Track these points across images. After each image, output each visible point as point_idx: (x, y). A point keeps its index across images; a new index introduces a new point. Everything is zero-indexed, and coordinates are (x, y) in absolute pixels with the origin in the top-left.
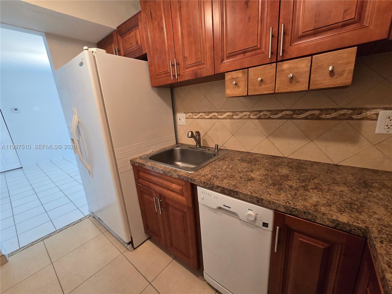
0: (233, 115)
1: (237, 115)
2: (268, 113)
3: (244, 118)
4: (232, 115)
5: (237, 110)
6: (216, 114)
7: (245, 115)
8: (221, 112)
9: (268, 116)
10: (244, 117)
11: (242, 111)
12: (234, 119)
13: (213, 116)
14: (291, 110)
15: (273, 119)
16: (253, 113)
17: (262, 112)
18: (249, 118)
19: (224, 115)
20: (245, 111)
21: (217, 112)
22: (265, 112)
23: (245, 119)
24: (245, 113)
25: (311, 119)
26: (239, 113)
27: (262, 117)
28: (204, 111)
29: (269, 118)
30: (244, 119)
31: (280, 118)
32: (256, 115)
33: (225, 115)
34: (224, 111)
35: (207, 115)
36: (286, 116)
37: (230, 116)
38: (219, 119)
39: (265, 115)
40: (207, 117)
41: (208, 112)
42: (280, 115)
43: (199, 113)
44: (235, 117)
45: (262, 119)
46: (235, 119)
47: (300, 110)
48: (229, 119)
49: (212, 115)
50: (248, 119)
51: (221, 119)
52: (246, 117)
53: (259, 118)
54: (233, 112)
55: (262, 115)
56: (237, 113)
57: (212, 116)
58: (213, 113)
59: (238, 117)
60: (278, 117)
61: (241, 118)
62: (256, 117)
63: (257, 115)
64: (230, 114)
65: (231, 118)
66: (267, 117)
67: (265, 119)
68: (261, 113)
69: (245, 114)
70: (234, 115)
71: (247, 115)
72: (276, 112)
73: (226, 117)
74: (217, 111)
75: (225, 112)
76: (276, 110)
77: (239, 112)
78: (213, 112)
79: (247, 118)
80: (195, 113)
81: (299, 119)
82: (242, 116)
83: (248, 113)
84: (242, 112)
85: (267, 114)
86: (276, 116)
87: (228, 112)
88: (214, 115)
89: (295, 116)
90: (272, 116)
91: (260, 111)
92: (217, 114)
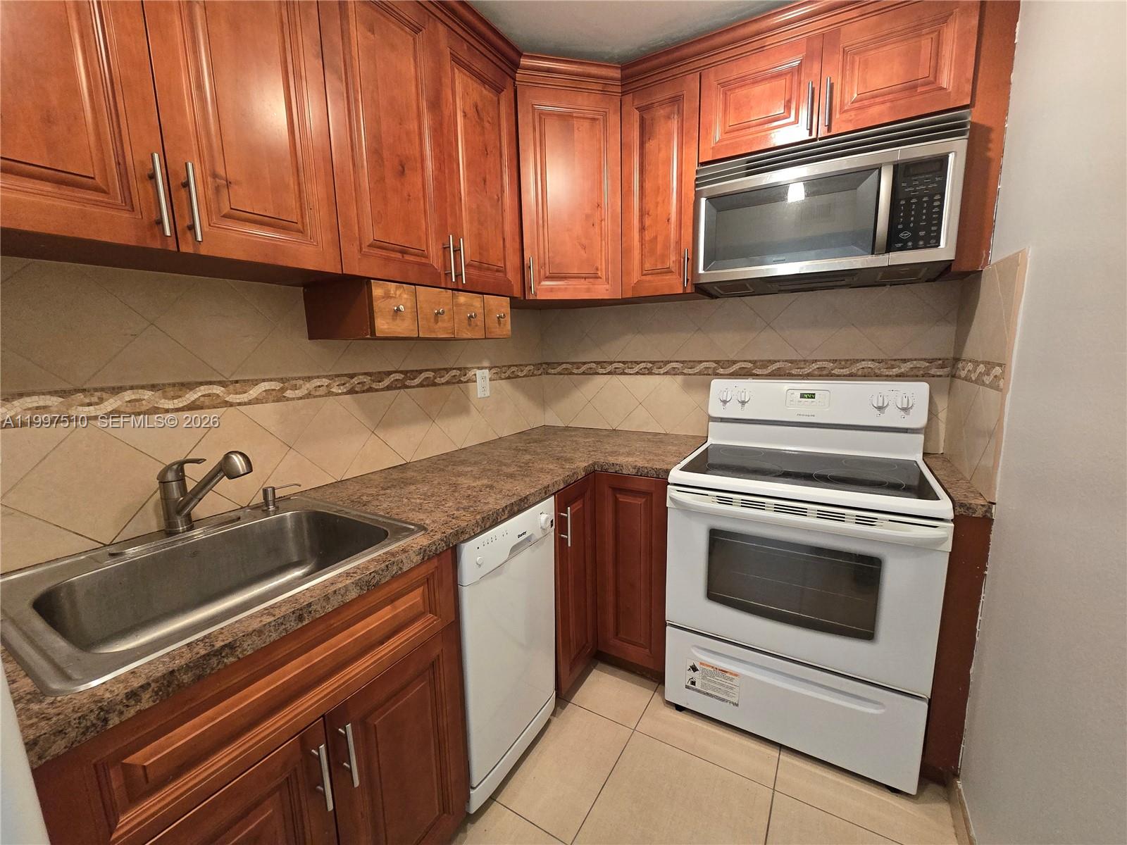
0: (283, 390)
1: (295, 388)
2: (367, 379)
3: (317, 393)
4: (282, 388)
5: (295, 375)
6: (217, 390)
7: (319, 386)
8: (237, 382)
9: (368, 386)
10: (316, 391)
11: (309, 377)
12: (288, 399)
13: (202, 399)
14: (401, 372)
15: (377, 390)
16: (336, 379)
17: (356, 378)
18: (330, 394)
19: (251, 392)
20: (318, 377)
21: (221, 383)
22: (360, 377)
23: (320, 396)
24: (317, 382)
25: (428, 386)
26: (301, 382)
27: (356, 389)
28: (152, 383)
29: (370, 390)
30: (315, 397)
31: (388, 388)
32: (344, 384)
33: (254, 392)
34: (251, 378)
35: (173, 398)
36: (396, 383)
37: (274, 393)
38: (231, 405)
39: (362, 383)
40: (169, 404)
41: (174, 385)
42: (386, 382)
43: (116, 391)
44: (289, 394)
45: (357, 392)
46: (293, 399)
47: (413, 371)
48: (274, 401)
49: (200, 394)
50: (326, 396)
51: (240, 404)
52: (322, 391)
53: (351, 392)
54: (282, 380)
55: (358, 384)
56: (294, 382)
57: (198, 399)
58: (202, 388)
59: (298, 393)
60: (385, 385)
61: (309, 396)
62: (345, 390)
63: (347, 385)
64: (273, 388)
65: (279, 397)
66: (365, 388)
67: (364, 392)
68: (353, 380)
69: (319, 384)
70: (287, 389)
71: (322, 386)
72: (380, 376)
73: (260, 397)
74: (221, 379)
75: (256, 382)
76: (379, 373)
77: (299, 378)
78: (201, 384)
79: (323, 393)
80: (84, 391)
81: (413, 387)
82: (310, 391)
83: (325, 382)
84: (309, 379)
85: (365, 380)
86: (382, 385)
87: (264, 381)
88: (209, 395)
89: (408, 383)
90: (374, 386)
91: (352, 376)
92: (222, 389)
